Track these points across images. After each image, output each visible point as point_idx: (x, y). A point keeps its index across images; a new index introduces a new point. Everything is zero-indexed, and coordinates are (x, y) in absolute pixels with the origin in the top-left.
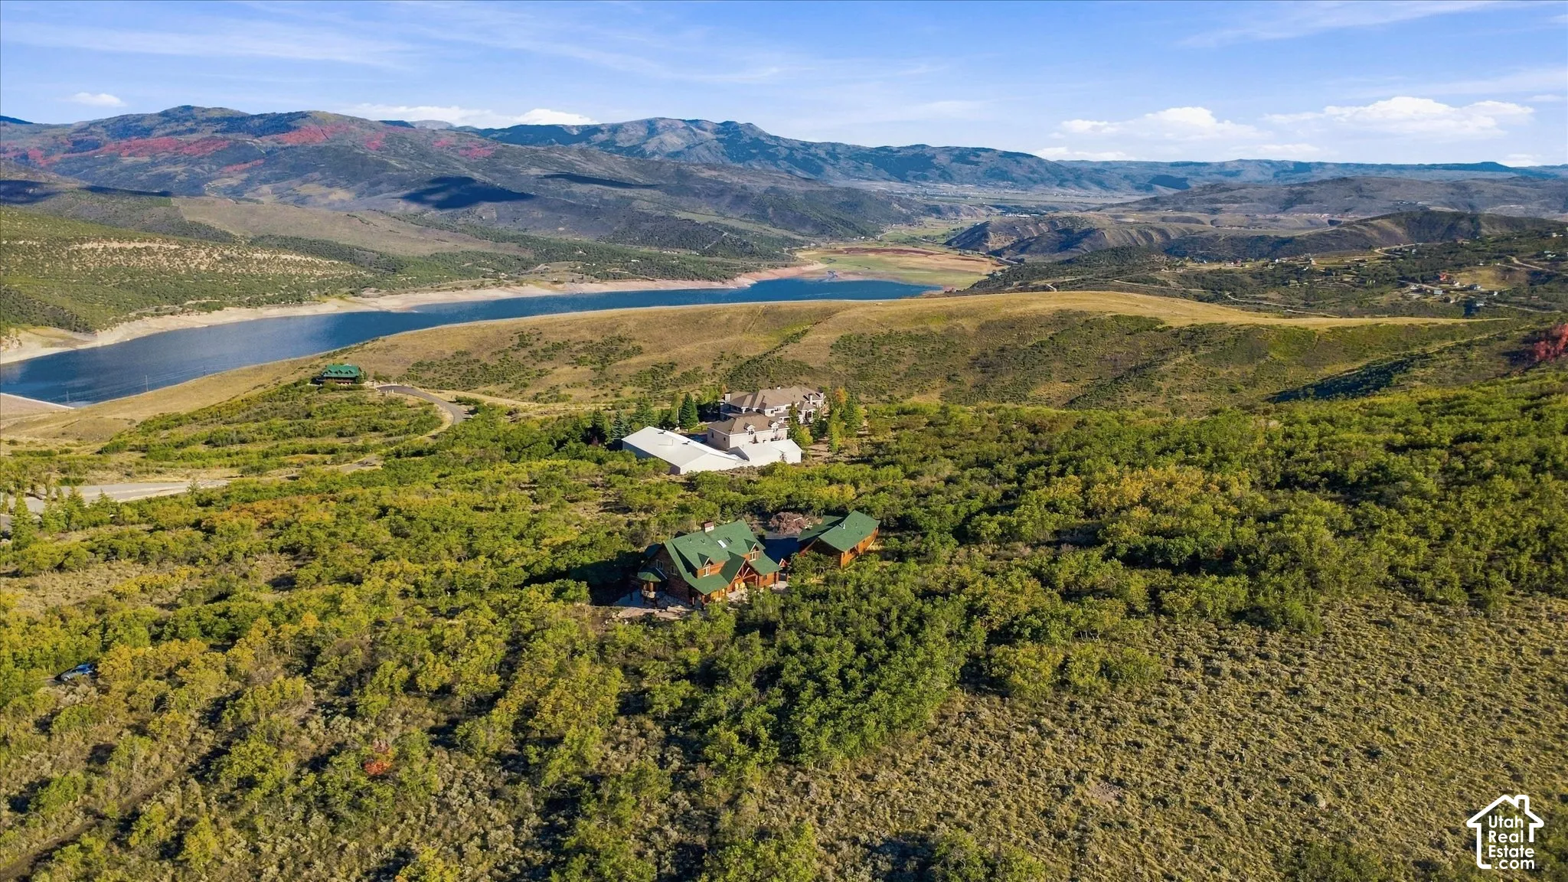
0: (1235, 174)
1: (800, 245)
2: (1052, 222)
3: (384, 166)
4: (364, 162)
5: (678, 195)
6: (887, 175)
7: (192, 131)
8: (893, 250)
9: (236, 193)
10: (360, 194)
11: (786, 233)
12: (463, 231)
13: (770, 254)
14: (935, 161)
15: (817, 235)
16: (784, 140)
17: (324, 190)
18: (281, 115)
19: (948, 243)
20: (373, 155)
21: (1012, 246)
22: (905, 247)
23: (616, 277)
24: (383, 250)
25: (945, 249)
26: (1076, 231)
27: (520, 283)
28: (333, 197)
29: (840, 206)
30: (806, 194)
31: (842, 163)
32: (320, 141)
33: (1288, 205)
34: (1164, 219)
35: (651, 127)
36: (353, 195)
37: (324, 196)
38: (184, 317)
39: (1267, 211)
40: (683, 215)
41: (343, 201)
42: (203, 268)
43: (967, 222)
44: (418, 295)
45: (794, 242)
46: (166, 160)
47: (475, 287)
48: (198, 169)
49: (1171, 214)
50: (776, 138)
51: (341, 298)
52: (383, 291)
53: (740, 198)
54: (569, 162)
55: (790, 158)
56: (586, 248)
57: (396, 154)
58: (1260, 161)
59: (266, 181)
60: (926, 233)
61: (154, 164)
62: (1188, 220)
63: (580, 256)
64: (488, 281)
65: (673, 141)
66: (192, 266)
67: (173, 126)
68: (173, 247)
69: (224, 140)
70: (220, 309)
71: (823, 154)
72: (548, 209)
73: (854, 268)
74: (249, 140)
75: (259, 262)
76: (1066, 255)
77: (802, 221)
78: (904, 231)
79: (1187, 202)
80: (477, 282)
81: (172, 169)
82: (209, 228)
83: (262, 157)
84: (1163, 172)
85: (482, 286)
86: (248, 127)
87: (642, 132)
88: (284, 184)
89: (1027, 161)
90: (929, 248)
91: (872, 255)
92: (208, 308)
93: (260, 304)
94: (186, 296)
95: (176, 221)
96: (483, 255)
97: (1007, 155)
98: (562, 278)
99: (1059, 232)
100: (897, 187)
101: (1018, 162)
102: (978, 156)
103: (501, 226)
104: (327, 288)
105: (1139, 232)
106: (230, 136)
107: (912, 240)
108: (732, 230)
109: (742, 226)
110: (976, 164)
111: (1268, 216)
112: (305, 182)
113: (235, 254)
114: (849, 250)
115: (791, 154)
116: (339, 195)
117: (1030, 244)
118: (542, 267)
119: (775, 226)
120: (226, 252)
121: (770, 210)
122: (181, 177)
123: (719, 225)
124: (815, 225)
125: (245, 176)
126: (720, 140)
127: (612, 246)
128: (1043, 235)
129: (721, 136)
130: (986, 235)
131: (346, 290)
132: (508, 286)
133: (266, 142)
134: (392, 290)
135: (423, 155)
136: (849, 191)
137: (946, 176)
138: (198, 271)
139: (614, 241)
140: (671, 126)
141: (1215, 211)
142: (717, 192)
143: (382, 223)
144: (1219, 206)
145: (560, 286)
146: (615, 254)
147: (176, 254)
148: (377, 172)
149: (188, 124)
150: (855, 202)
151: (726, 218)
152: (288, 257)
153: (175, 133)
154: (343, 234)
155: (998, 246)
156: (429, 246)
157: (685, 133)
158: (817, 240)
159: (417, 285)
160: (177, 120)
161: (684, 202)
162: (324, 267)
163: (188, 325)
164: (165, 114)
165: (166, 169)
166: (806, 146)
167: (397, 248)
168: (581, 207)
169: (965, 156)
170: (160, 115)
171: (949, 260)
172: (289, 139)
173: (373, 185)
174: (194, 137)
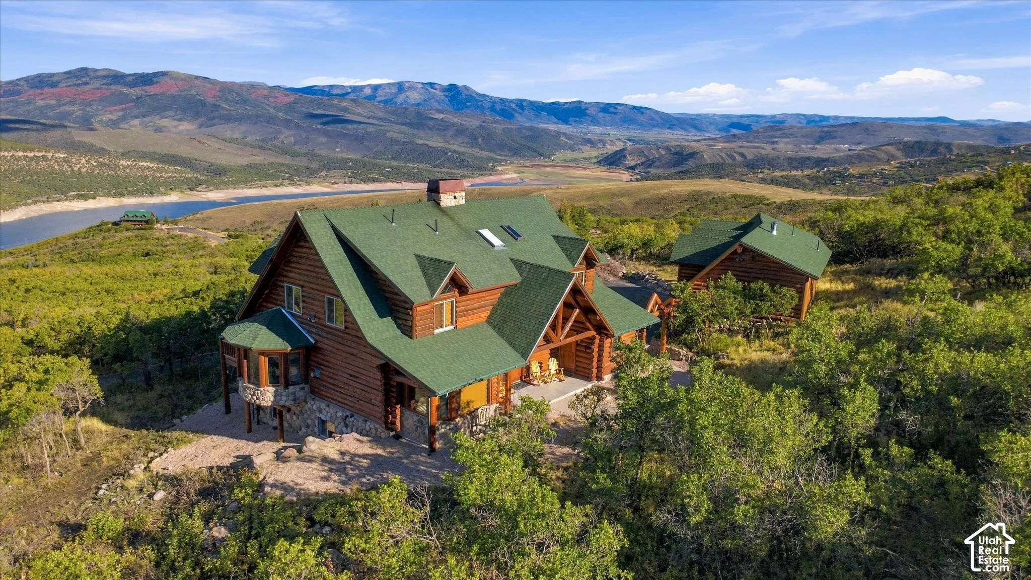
0: (782, 122)
1: (500, 162)
2: (667, 149)
3: (216, 107)
4: (203, 104)
5: (418, 129)
6: (556, 120)
7: (86, 83)
8: (562, 166)
9: (114, 124)
10: (200, 126)
11: (491, 154)
12: (270, 149)
13: (481, 168)
14: (588, 112)
15: (512, 156)
16: (488, 96)
17: (176, 123)
18: (148, 74)
19: (599, 162)
20: (210, 100)
21: (642, 164)
22: (571, 164)
23: (374, 181)
24: (213, 161)
25: (596, 166)
26: (685, 153)
27: (308, 183)
28: (181, 128)
29: (526, 138)
30: (503, 130)
31: (526, 112)
32: (174, 91)
33: (820, 140)
34: (741, 147)
35: (400, 87)
36: (195, 127)
37: (176, 127)
38: (67, 203)
39: (807, 143)
40: (420, 142)
41: (188, 130)
42: (84, 170)
43: (611, 149)
44: (236, 191)
45: (495, 160)
46: (67, 103)
47: (276, 186)
48: (88, 109)
49: (745, 144)
50: (484, 95)
51: (181, 192)
52: (211, 188)
53: (461, 131)
54: (344, 106)
55: (492, 109)
56: (355, 162)
57: (227, 100)
58: (798, 114)
59: (136, 117)
60: (584, 155)
61: (60, 105)
62: (757, 148)
63: (350, 167)
64: (286, 182)
65: (415, 97)
66: (76, 169)
67: (73, 81)
68: (62, 156)
69: (107, 90)
70: (94, 198)
71: (514, 106)
72: (330, 137)
73: (538, 177)
74: (126, 90)
75: (124, 167)
76: (679, 169)
77: (501, 147)
78: (569, 155)
79: (755, 137)
80: (278, 182)
81: (72, 108)
82: (92, 145)
83: (133, 101)
84: (735, 120)
85: (282, 185)
86: (125, 82)
87: (394, 90)
88: (146, 119)
89: (648, 112)
90: (587, 165)
91: (548, 169)
92: (85, 197)
93: (122, 195)
94: (70, 189)
95: (69, 141)
96: (283, 165)
97: (635, 108)
98: (337, 180)
99: (674, 154)
100: (562, 128)
101: (642, 113)
102: (616, 108)
103: (296, 148)
104: (171, 185)
105: (726, 154)
106: (113, 87)
107: (576, 160)
108: (455, 152)
109: (461, 149)
110: (615, 113)
111: (809, 146)
112: (162, 118)
113: (107, 162)
114: (533, 166)
115: (493, 106)
116: (185, 126)
117: (654, 162)
118: (323, 173)
119: (483, 150)
120: (101, 160)
121: (480, 140)
122: (77, 114)
123: (447, 149)
124: (510, 150)
125: (121, 114)
126: (446, 96)
127: (373, 161)
128: (662, 155)
129: (447, 94)
130: (625, 157)
131: (186, 186)
132: (300, 185)
133: (135, 92)
134: (217, 187)
135: (245, 101)
136: (532, 129)
137: (595, 122)
138: (80, 172)
139: (375, 158)
140: (412, 87)
141: (773, 143)
142: (443, 128)
143: (215, 144)
144: (776, 140)
145: (335, 186)
146: (375, 165)
147: (65, 160)
148: (212, 112)
149: (84, 79)
150: (536, 136)
151: (449, 144)
152: (145, 164)
153: (75, 85)
154: (184, 151)
155: (633, 163)
156: (246, 159)
157: (423, 91)
158: (512, 159)
159: (235, 184)
160: (77, 77)
161: (421, 133)
162: (170, 171)
163: (70, 209)
164: (68, 72)
165: (66, 108)
166: (503, 101)
167: (222, 160)
168: (352, 135)
169: (608, 109)
170: (65, 73)
171: (601, 172)
172: (152, 90)
173: (210, 119)
174: (87, 88)
